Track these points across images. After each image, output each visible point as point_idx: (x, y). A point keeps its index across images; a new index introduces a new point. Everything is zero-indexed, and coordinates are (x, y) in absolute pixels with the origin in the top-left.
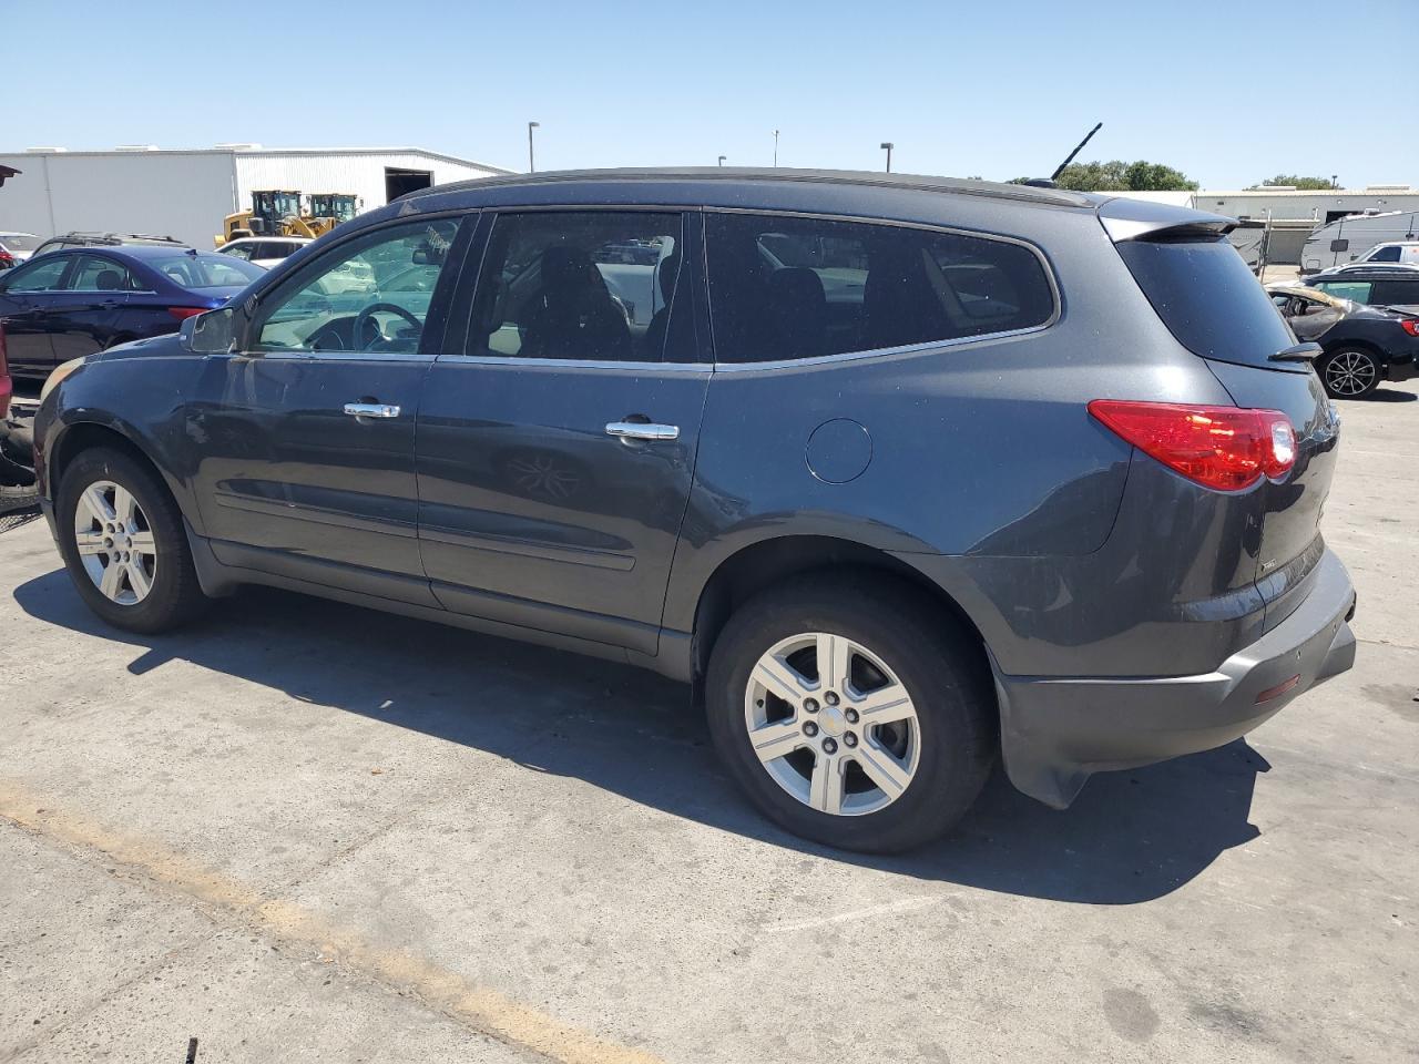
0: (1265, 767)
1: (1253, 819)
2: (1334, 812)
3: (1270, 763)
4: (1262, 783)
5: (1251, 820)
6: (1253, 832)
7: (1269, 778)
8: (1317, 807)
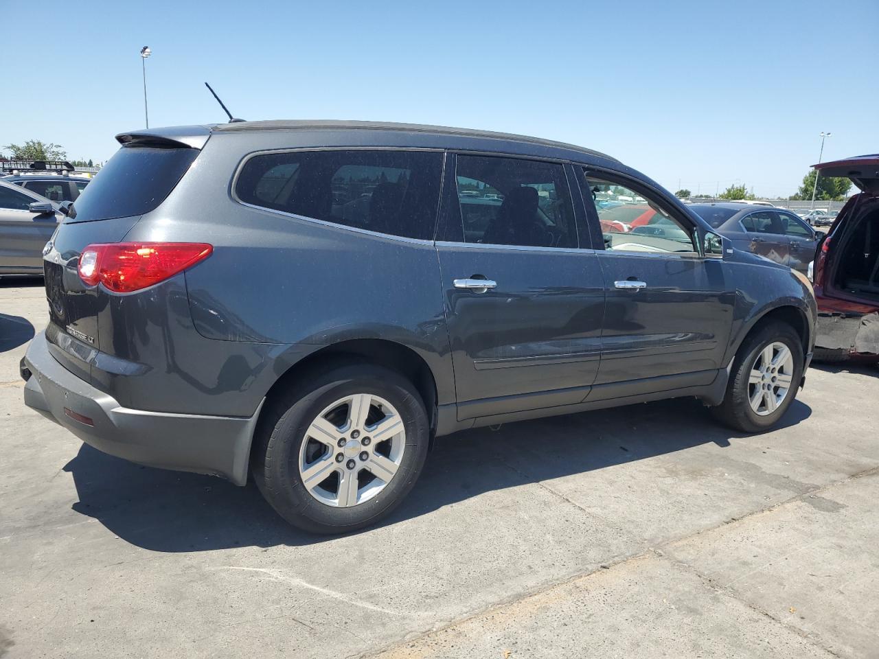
0: (76, 507)
1: (70, 475)
2: (25, 496)
3: (73, 511)
4: (73, 495)
5: (71, 473)
6: (67, 469)
7: (70, 501)
8: (34, 495)
